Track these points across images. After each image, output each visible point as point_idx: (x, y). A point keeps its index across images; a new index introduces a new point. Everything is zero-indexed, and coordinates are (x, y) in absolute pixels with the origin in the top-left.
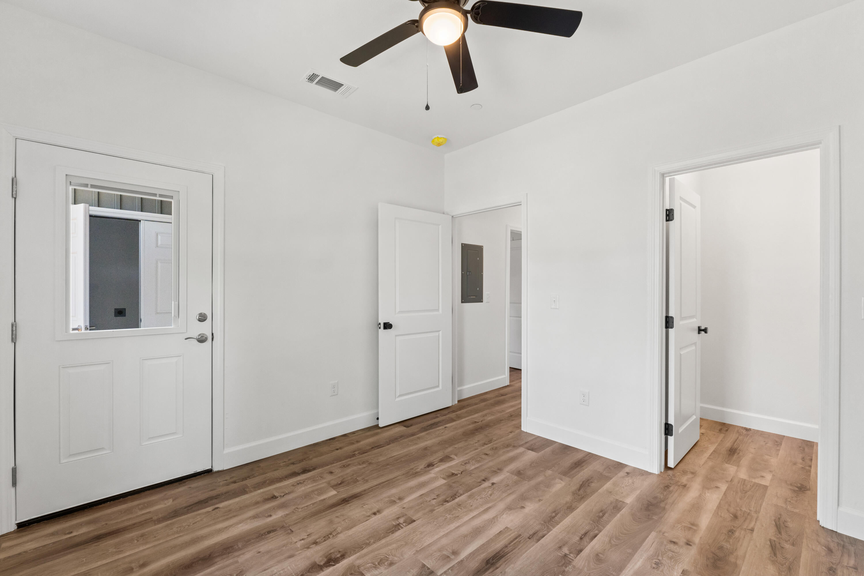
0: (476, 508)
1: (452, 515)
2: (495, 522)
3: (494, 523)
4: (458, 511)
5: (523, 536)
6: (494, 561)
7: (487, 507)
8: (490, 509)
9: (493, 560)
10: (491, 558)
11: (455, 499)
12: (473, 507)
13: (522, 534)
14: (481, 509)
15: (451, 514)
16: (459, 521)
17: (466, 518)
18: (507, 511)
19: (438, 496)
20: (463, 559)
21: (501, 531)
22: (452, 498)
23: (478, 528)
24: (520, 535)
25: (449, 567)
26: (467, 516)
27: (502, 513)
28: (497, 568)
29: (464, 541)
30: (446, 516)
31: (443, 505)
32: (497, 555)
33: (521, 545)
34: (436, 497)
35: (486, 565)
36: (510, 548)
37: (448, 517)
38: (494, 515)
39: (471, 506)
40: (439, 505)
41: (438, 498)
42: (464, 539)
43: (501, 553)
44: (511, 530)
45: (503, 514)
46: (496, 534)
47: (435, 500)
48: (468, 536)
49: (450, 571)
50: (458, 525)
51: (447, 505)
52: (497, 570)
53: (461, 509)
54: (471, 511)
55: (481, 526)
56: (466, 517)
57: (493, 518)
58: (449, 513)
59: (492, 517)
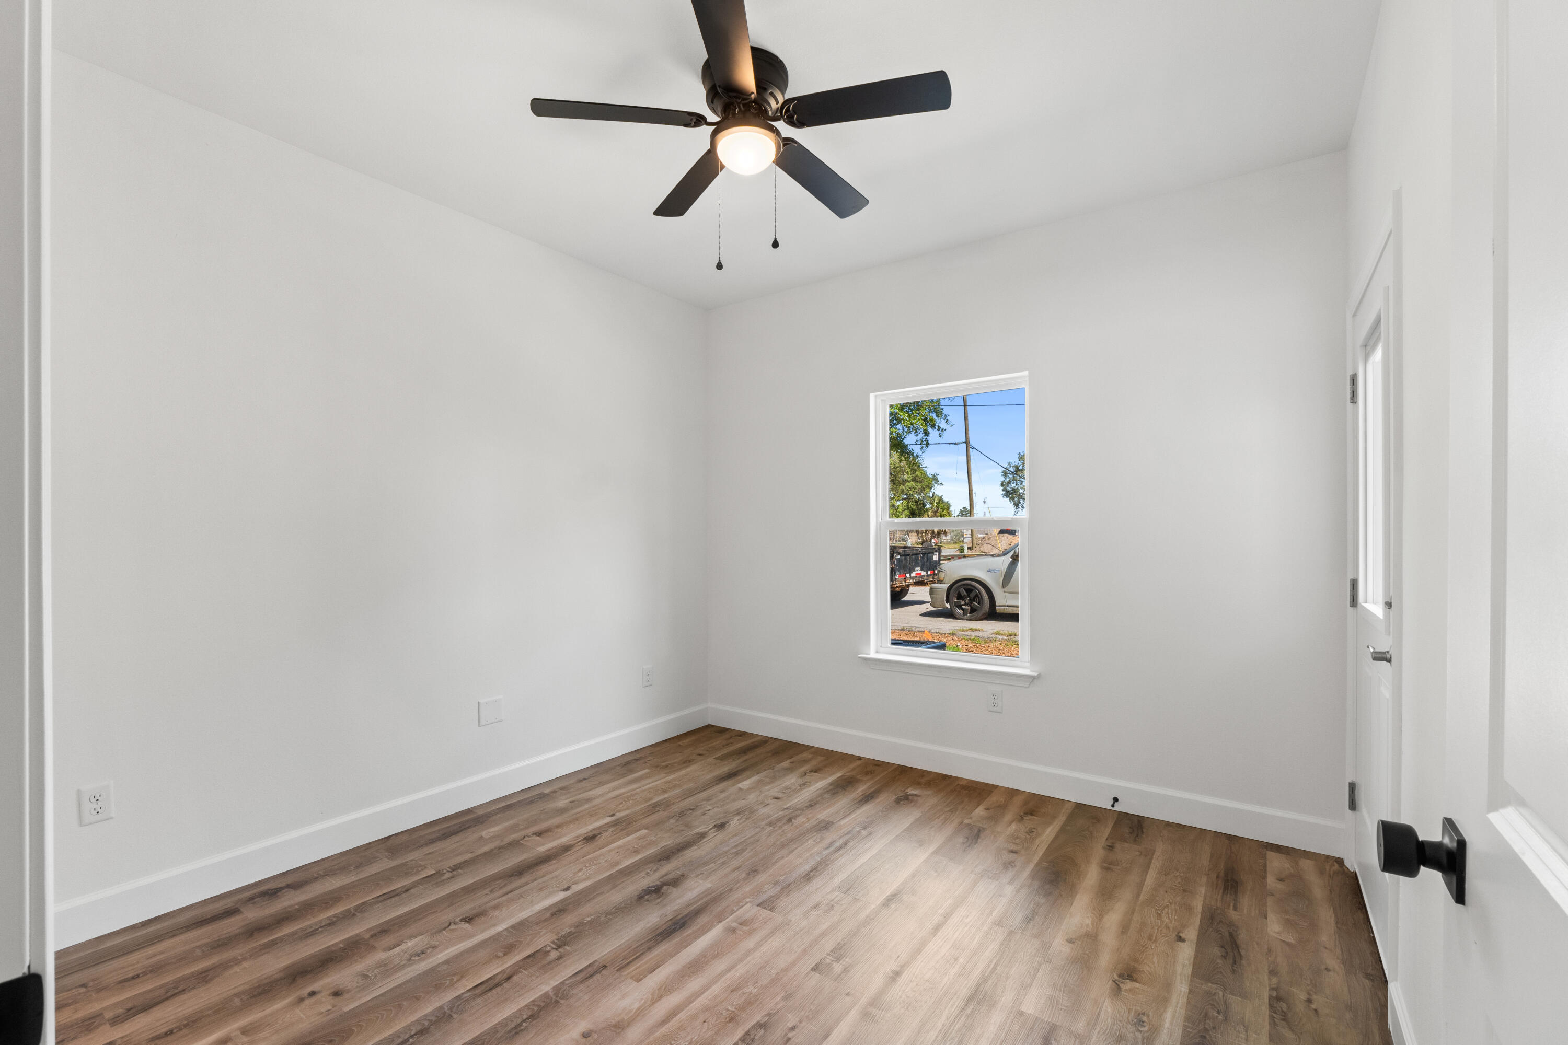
0: (694, 1017)
1: (744, 994)
2: (658, 989)
3: (662, 987)
4: (734, 1003)
5: (614, 969)
6: (673, 927)
7: (670, 1023)
8: (663, 1019)
9: (675, 928)
10: (678, 930)
11: (744, 1036)
12: (701, 1019)
13: (615, 972)
14: (682, 1016)
15: (747, 995)
16: (728, 983)
17: (716, 989)
18: (626, 1018)
19: (785, 1039)
20: (718, 924)
21: (651, 973)
22: (752, 1037)
23: (692, 973)
24: (617, 971)
25: (737, 913)
26: (714, 995)
27: (640, 1013)
28: (671, 920)
29: (718, 949)
30: (756, 990)
31: (769, 1015)
32: (666, 936)
33: (623, 954)
34: (790, 1035)
35: (686, 921)
36: (644, 947)
37: (751, 988)
38: (657, 1005)
39: (704, 1022)
40: (777, 1012)
41: (786, 1034)
42: (719, 951)
43: (661, 938)
44: (631, 978)
45: (638, 1009)
46: (661, 967)
47: (790, 1025)
48: (711, 957)
49: (736, 909)
50: (732, 973)
51: (760, 1016)
52: (670, 918)
53: (728, 1010)
54: (707, 1009)
55: (687, 978)
56: (716, 993)
57: (660, 997)
58: (751, 995)
59: (663, 1000)
